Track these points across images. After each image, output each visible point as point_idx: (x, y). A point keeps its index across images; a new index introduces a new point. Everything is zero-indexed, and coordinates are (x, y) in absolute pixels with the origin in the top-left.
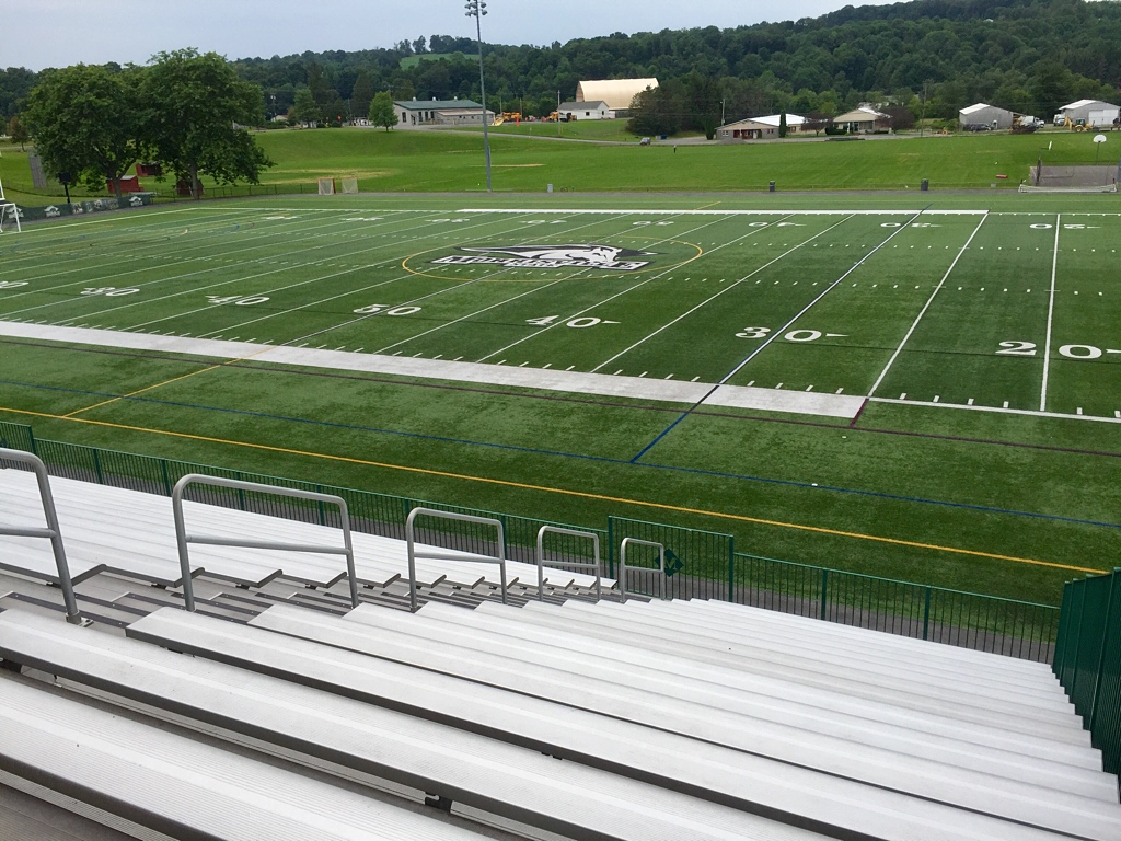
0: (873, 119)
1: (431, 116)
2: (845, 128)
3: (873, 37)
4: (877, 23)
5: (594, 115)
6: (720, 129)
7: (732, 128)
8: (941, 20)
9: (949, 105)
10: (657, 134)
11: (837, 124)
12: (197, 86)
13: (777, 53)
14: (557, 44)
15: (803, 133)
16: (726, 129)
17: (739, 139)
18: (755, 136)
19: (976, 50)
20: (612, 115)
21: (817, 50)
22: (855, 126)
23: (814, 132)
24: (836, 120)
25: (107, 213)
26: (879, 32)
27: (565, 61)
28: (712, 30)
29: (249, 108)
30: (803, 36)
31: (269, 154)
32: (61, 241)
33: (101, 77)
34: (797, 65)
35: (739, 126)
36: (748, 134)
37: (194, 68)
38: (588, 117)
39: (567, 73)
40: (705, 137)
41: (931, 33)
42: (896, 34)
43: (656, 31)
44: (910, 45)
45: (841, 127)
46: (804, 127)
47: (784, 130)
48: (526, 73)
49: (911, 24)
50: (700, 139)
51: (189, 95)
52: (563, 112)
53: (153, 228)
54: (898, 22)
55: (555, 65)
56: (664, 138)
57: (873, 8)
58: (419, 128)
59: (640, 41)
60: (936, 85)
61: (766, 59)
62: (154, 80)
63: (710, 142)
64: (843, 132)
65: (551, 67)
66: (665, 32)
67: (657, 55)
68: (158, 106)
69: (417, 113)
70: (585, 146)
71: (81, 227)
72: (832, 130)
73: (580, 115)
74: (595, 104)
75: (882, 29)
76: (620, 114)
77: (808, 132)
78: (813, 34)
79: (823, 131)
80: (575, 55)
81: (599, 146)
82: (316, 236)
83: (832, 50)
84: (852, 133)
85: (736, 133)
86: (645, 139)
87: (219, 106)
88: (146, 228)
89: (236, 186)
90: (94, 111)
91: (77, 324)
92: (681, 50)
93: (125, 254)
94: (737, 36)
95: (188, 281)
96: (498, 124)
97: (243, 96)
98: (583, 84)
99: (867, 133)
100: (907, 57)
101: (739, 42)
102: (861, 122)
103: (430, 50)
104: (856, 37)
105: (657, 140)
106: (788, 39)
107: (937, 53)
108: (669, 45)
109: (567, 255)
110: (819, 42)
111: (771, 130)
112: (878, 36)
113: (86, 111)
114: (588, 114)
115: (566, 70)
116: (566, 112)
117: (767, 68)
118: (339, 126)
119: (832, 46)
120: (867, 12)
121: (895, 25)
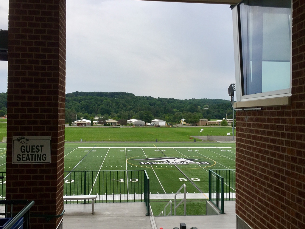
0: (116, 122)
6: (72, 123)
8: (106, 97)
17: (80, 126)
18: (84, 125)
19: (117, 105)
21: (76, 102)
22: (112, 123)
23: (100, 125)
26: (91, 99)
40: (69, 124)
41: (105, 100)
45: (108, 124)
47: (92, 124)
78: (73, 98)
79: (103, 124)
83: (79, 102)
85: (78, 124)
99: (115, 126)
111: (88, 124)
120: (82, 94)
121: (95, 98)
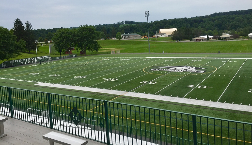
0: (230, 36)
1: (128, 37)
2: (223, 38)
3: (223, 19)
4: (224, 16)
5: (163, 36)
6: (193, 39)
7: (196, 38)
8: (238, 15)
9: (245, 33)
10: (178, 40)
11: (221, 37)
12: (88, 32)
13: (201, 23)
14: (152, 22)
15: (213, 39)
16: (195, 39)
17: (198, 41)
18: (201, 40)
19: (248, 21)
20: (167, 36)
21: (210, 22)
22: (225, 38)
23: (215, 39)
24: (221, 36)
25: (69, 58)
27: (154, 25)
28: (186, 18)
29: (98, 36)
30: (206, 19)
31: (101, 46)
32: (62, 65)
33: (69, 30)
34: (206, 25)
35: (198, 38)
36: (200, 40)
37: (87, 28)
38: (162, 37)
39: (155, 28)
40: (190, 40)
41: (236, 18)
42: (228, 18)
43: (173, 19)
44: (232, 20)
45: (222, 38)
46: (213, 38)
47: (208, 39)
48: (146, 28)
49: (232, 16)
50: (188, 41)
51: (86, 34)
52: (156, 35)
53: (80, 62)
54: (229, 16)
55: (152, 26)
56: (180, 41)
57: (221, 13)
58: (126, 39)
59: (170, 21)
60: (240, 29)
61: (199, 24)
62: (79, 31)
63: (191, 42)
64: (223, 39)
65: (151, 26)
66: (175, 19)
67: (174, 24)
68: (79, 36)
69: (125, 36)
70: (163, 43)
71: (65, 62)
72: (220, 39)
73: (160, 36)
74: (163, 34)
75: (224, 17)
76: (169, 36)
77: (214, 39)
79: (218, 39)
80: (156, 24)
81: (166, 43)
82: (118, 64)
83: (214, 22)
84: (225, 39)
85: (197, 40)
86: (176, 41)
87: (92, 36)
88: (79, 62)
89: (93, 52)
90: (67, 37)
91: (77, 85)
92: (179, 23)
93: (78, 68)
94: (192, 19)
95: (96, 75)
96: (143, 38)
97: (97, 34)
98: (160, 30)
99: (228, 39)
100: (232, 23)
101: (192, 20)
102: (227, 37)
103: (124, 24)
104: (219, 19)
105: (179, 41)
106: (203, 20)
107: (238, 22)
108: (177, 22)
109: (182, 69)
110: (210, 20)
111: (205, 39)
112: (224, 19)
113: (65, 38)
114: (162, 36)
115: (154, 27)
116: (157, 36)
117: (199, 26)
118: (109, 39)
119: (214, 21)
120: (220, 14)
121: (228, 16)
